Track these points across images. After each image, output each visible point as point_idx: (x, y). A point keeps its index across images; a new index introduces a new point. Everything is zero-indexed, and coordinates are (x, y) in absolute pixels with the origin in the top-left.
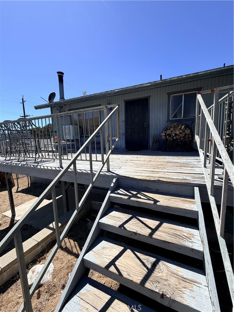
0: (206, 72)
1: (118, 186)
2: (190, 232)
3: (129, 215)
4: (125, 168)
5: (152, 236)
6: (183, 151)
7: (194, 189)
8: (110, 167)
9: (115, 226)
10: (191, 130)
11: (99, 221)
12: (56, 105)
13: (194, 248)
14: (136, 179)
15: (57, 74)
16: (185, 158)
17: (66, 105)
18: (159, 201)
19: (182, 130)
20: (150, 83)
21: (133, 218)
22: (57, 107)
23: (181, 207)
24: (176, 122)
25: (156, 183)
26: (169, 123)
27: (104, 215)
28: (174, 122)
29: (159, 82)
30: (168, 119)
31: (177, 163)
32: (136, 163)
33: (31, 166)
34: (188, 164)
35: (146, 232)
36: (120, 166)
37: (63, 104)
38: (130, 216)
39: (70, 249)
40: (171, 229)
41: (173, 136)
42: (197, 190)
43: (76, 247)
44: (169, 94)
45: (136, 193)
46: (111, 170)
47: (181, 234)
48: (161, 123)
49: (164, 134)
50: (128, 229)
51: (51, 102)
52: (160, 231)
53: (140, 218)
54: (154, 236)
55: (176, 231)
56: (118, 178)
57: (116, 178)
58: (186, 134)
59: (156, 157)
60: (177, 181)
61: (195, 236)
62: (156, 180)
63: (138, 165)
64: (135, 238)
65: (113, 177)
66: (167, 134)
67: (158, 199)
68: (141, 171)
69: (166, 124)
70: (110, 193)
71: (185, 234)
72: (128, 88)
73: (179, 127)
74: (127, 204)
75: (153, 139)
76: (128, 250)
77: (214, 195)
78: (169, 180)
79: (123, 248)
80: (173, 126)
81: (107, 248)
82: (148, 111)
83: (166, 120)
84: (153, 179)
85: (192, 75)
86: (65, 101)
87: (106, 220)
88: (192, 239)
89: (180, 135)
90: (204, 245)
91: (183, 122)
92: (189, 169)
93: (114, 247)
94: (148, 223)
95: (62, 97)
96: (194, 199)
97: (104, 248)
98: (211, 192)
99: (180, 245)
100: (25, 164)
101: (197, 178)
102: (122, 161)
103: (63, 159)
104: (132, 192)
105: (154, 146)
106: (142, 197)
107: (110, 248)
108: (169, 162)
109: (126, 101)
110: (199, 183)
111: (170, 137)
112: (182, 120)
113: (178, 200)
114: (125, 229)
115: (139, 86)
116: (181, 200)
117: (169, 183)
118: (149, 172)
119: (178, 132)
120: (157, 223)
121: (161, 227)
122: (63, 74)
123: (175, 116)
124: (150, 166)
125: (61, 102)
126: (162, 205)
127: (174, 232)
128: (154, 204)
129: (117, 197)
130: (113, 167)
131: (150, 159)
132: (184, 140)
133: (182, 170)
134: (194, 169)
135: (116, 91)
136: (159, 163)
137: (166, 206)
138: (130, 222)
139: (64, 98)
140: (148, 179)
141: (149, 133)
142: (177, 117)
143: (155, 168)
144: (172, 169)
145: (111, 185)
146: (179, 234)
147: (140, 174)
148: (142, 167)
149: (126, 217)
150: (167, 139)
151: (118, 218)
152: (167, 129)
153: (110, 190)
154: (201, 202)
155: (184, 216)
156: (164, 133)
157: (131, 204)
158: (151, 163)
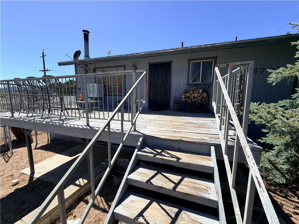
0: (222, 44)
1: (144, 145)
2: (207, 185)
3: (154, 171)
4: (150, 127)
5: (175, 189)
6: (201, 113)
7: (210, 148)
8: (137, 127)
9: (142, 181)
10: (208, 94)
11: (128, 177)
12: (81, 63)
13: (210, 198)
14: (161, 139)
15: (83, 32)
16: (202, 119)
17: (91, 63)
18: (181, 159)
19: (200, 93)
20: (173, 49)
21: (158, 174)
22: (82, 65)
23: (200, 164)
24: (195, 86)
25: (178, 142)
26: (188, 87)
27: (132, 171)
28: (193, 86)
29: (181, 49)
30: (188, 83)
31: (196, 124)
32: (159, 122)
33: (56, 124)
34: (205, 125)
35: (170, 186)
36: (145, 125)
37: (88, 62)
38: (156, 172)
39: (97, 204)
40: (192, 183)
41: (192, 99)
42: (213, 148)
43: (102, 202)
44: (189, 60)
45: (161, 151)
46: (137, 129)
47: (199, 187)
48: (182, 86)
49: (184, 97)
50: (154, 184)
51: (75, 60)
52: (182, 185)
53: (165, 174)
54: (177, 190)
55: (196, 185)
56: (144, 137)
57: (143, 138)
58: (203, 97)
59: (177, 118)
60: (196, 141)
61: (211, 189)
62: (178, 140)
63: (161, 125)
64: (161, 191)
65: (139, 136)
66: (186, 96)
67: (181, 157)
68: (164, 131)
69: (186, 88)
70: (137, 152)
71: (203, 187)
72: (153, 52)
73: (197, 91)
74: (153, 161)
75: (174, 100)
76: (154, 203)
77: (227, 154)
78: (189, 140)
79: (149, 201)
80: (192, 90)
81: (135, 202)
82: (170, 75)
83: (186, 83)
84: (176, 139)
85: (210, 46)
86: (90, 59)
87: (134, 176)
88: (209, 191)
89: (198, 97)
90: (218, 195)
91: (201, 86)
92: (206, 129)
93: (142, 201)
94: (172, 178)
95: (87, 55)
96: (211, 156)
97: (132, 201)
98: (225, 151)
99: (199, 196)
100: (49, 121)
101: (213, 138)
102: (146, 121)
103: (91, 118)
104: (157, 150)
105: (175, 106)
106: (166, 155)
107: (137, 202)
108: (189, 123)
109: (150, 63)
110: (215, 143)
111: (190, 99)
112: (200, 84)
113: (197, 158)
114: (151, 183)
115: (163, 51)
116: (200, 158)
117: (189, 142)
118: (172, 132)
119: (197, 95)
120: (179, 178)
121: (183, 181)
122: (88, 32)
123: (194, 81)
124: (172, 126)
125: (86, 60)
126: (184, 162)
127: (194, 186)
128: (177, 161)
129: (144, 155)
130: (139, 127)
131: (171, 120)
132: (201, 102)
133: (200, 130)
134: (210, 130)
135: (141, 54)
136: (180, 124)
137: (187, 163)
138: (156, 177)
139: (89, 56)
140: (171, 138)
141: (171, 95)
142: (196, 81)
143: (177, 128)
144: (192, 129)
145: (138, 144)
146: (198, 187)
147: (164, 133)
148: (165, 127)
149: (152, 173)
150: (186, 101)
151: (145, 174)
152: (187, 92)
153: (137, 149)
154: (217, 159)
155: (202, 171)
156: (184, 95)
157: (157, 161)
158: (173, 123)
